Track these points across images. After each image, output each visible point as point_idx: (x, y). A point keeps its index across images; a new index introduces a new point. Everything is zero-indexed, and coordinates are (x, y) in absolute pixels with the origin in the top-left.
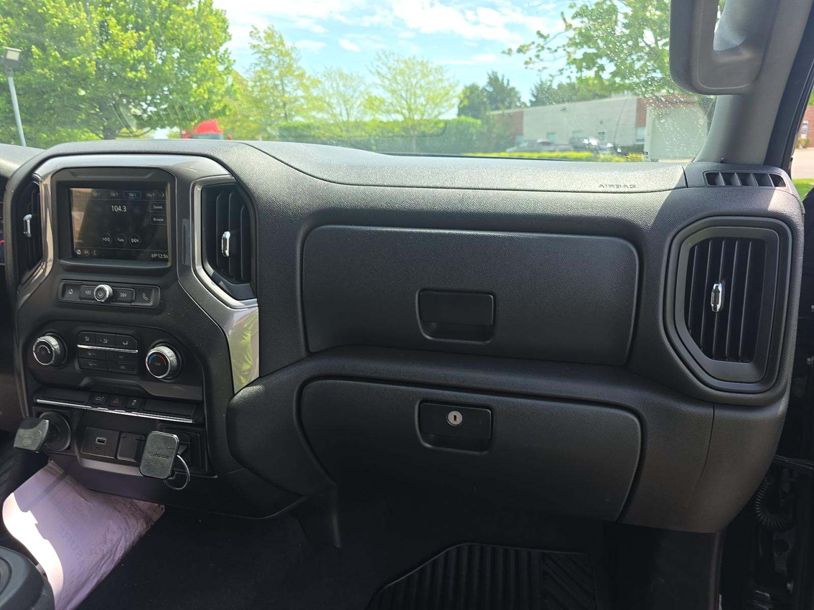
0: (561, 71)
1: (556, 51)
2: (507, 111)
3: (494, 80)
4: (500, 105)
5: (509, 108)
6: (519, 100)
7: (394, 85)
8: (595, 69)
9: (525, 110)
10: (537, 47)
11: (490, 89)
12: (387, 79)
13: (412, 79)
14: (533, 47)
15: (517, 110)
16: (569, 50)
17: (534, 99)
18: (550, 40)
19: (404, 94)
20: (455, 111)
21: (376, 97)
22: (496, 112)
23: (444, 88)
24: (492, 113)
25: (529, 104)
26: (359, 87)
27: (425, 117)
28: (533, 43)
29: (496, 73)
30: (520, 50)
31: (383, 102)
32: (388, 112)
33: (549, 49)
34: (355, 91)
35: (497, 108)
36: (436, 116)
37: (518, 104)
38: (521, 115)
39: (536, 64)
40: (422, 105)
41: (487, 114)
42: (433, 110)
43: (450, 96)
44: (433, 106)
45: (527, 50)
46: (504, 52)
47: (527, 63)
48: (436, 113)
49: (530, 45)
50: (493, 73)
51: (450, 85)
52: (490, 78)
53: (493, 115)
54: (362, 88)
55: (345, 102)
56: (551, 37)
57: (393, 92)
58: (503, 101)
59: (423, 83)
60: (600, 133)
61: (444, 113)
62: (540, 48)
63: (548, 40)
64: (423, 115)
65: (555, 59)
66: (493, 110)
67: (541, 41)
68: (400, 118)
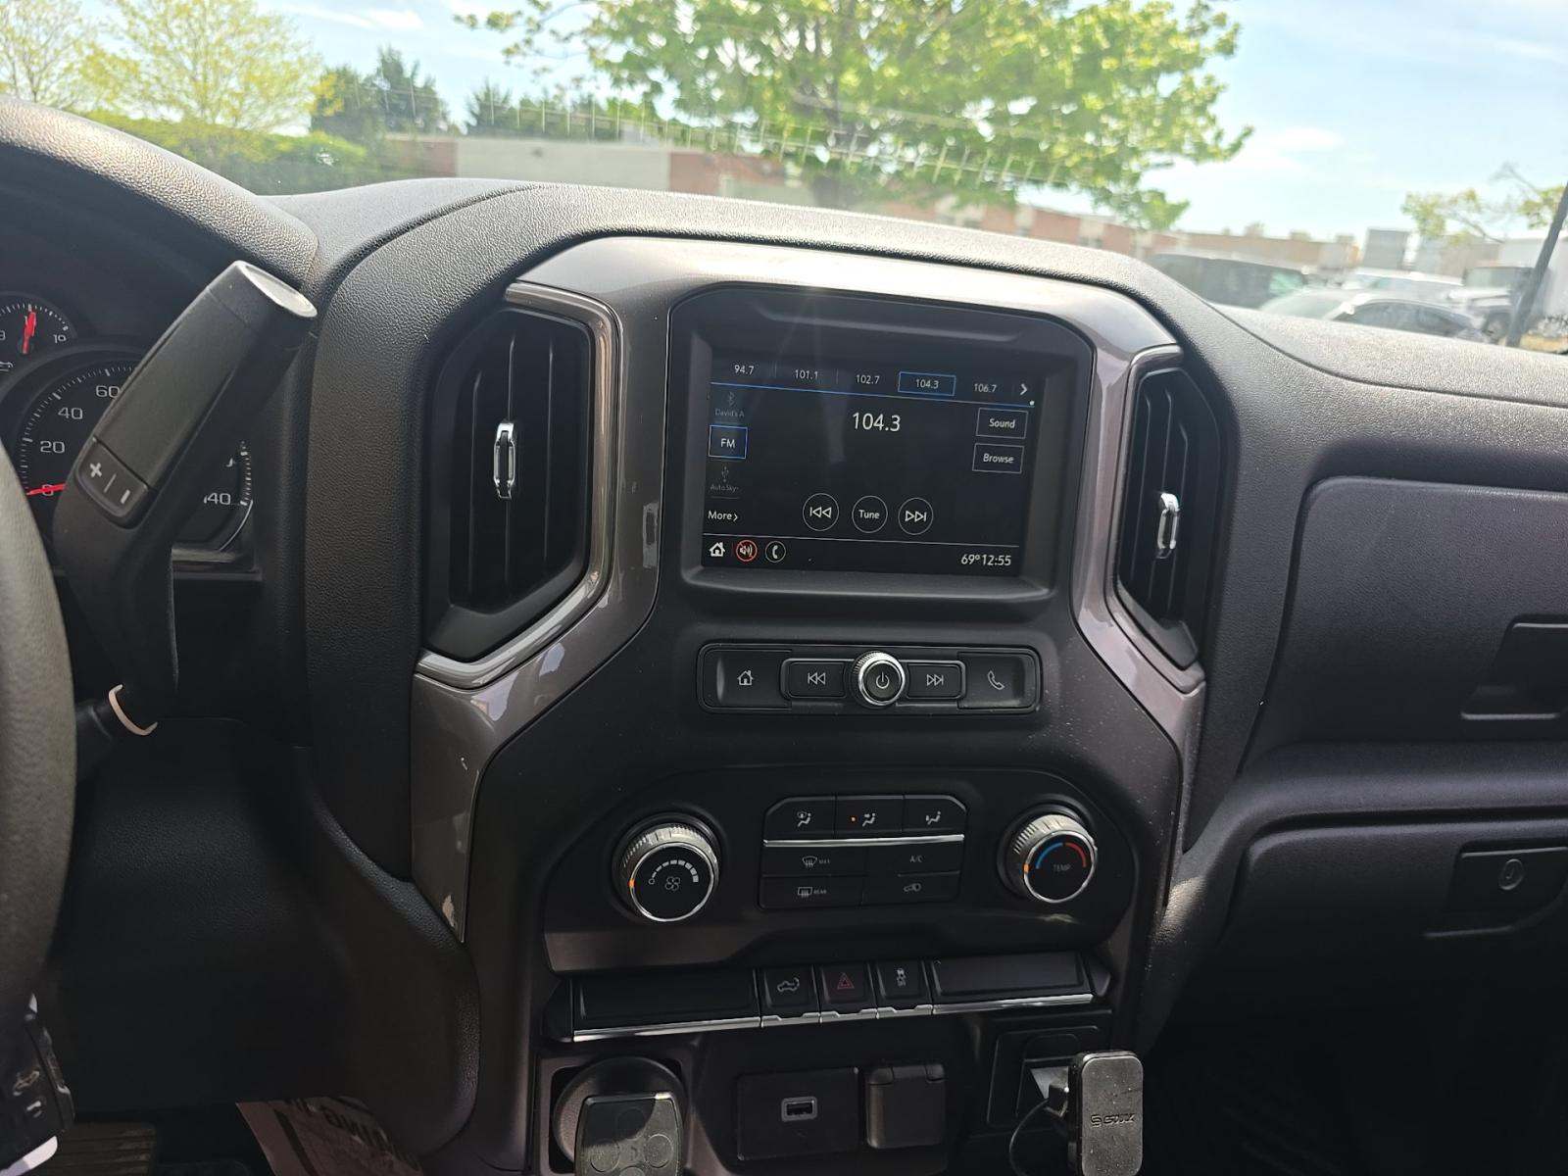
0: (578, 81)
1: (567, 39)
2: (420, 138)
3: (391, 68)
4: (408, 125)
5: (425, 130)
6: (444, 117)
7: (163, 36)
8: (644, 88)
9: (460, 141)
10: (527, 23)
11: (385, 86)
12: (143, 18)
13: (208, 32)
14: (519, 21)
15: (442, 139)
16: (594, 42)
17: (473, 122)
18: (553, 14)
19: (188, 64)
20: (307, 120)
21: (114, 55)
22: (399, 137)
23: (287, 64)
24: (390, 136)
25: (464, 130)
26: (63, 26)
27: (241, 125)
28: (519, 13)
29: (399, 53)
30: (494, 22)
31: (133, 70)
32: (146, 97)
33: (553, 32)
34: (53, 33)
35: (400, 129)
36: (269, 125)
37: (443, 126)
38: (451, 148)
39: (528, 58)
40: (233, 94)
41: (379, 136)
42: (263, 109)
43: (299, 85)
44: (262, 101)
45: (507, 26)
46: (458, 19)
47: (508, 52)
48: (269, 117)
49: (512, 16)
50: (390, 51)
51: (301, 60)
52: (383, 61)
53: (393, 141)
54: (73, 30)
55: (27, 58)
56: (554, 8)
57: (159, 51)
58: (412, 117)
59: (233, 44)
61: (287, 120)
62: (533, 27)
63: (548, 13)
64: (237, 118)
65: (566, 56)
66: (391, 129)
67: (534, 12)
68: (175, 116)
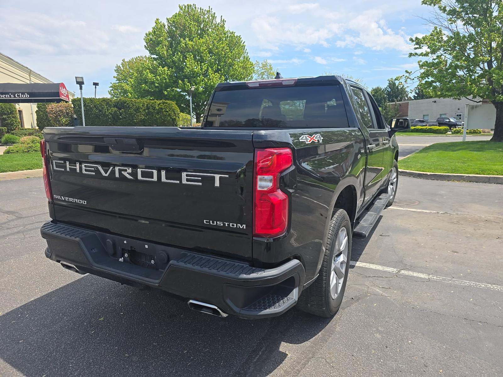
1: (413, 79)
2: (398, 103)
4: (395, 99)
5: (400, 101)
6: (407, 96)
9: (410, 102)
10: (405, 77)
11: (389, 90)
15: (405, 102)
17: (416, 95)
22: (391, 103)
24: (389, 104)
25: (413, 98)
28: (404, 76)
35: (393, 101)
37: (406, 98)
38: (407, 104)
41: (386, 104)
49: (402, 77)
58: (396, 97)
60: (458, 115)
63: (411, 74)
67: (408, 75)
